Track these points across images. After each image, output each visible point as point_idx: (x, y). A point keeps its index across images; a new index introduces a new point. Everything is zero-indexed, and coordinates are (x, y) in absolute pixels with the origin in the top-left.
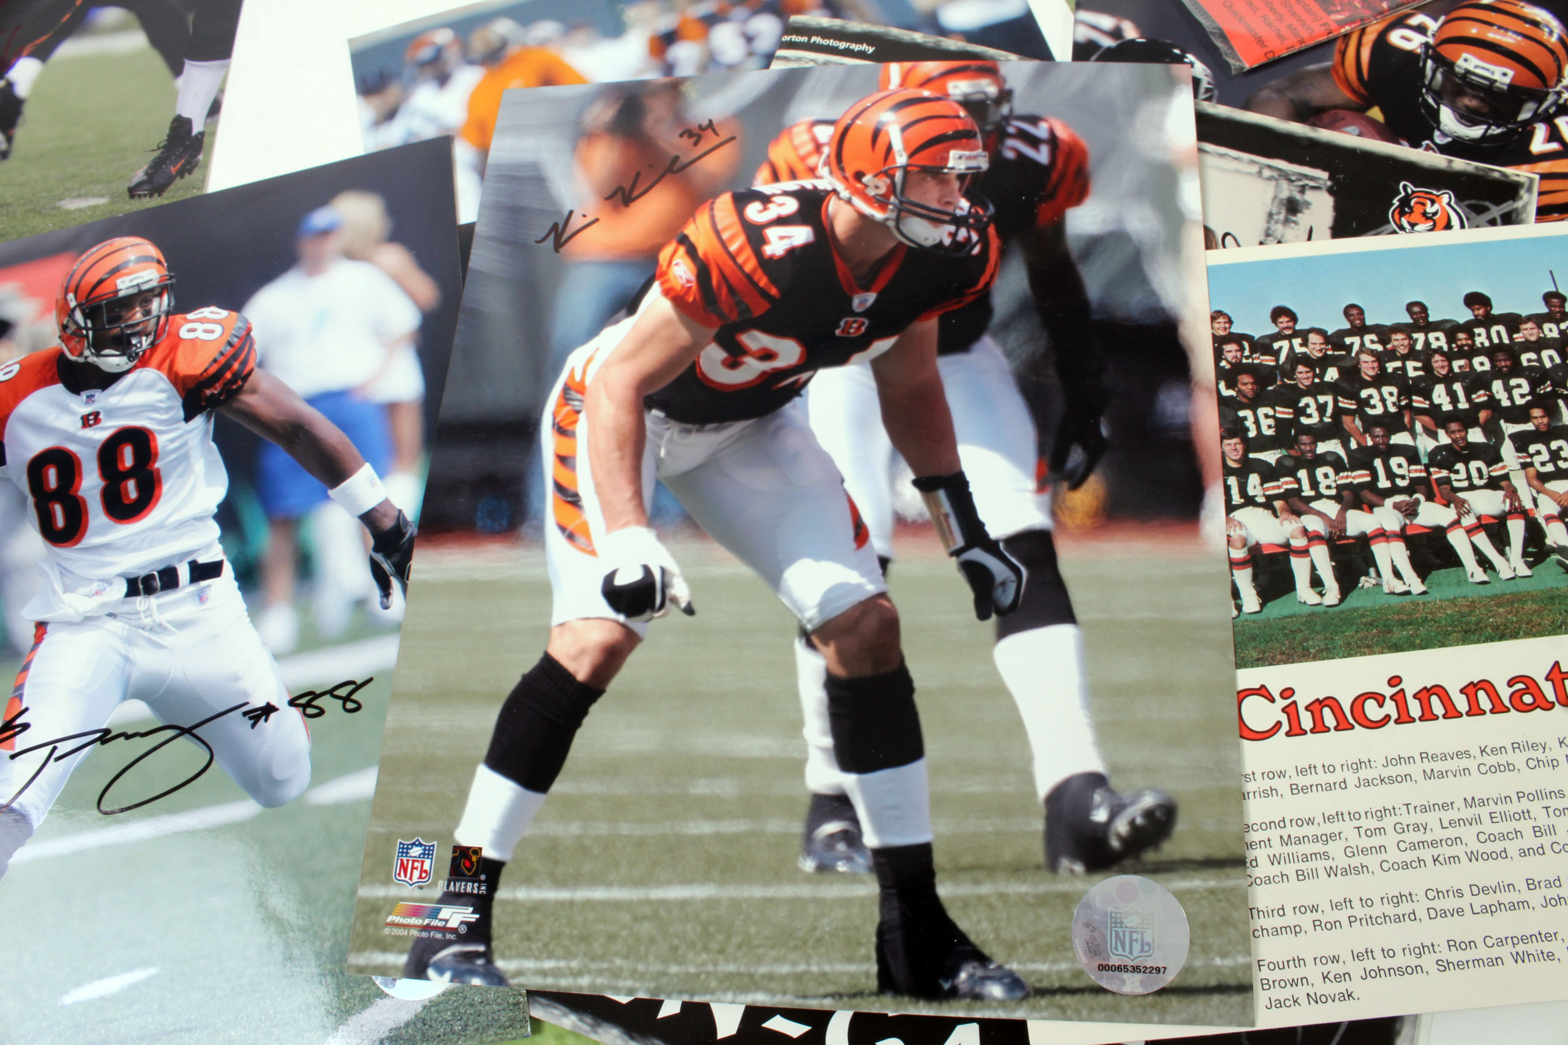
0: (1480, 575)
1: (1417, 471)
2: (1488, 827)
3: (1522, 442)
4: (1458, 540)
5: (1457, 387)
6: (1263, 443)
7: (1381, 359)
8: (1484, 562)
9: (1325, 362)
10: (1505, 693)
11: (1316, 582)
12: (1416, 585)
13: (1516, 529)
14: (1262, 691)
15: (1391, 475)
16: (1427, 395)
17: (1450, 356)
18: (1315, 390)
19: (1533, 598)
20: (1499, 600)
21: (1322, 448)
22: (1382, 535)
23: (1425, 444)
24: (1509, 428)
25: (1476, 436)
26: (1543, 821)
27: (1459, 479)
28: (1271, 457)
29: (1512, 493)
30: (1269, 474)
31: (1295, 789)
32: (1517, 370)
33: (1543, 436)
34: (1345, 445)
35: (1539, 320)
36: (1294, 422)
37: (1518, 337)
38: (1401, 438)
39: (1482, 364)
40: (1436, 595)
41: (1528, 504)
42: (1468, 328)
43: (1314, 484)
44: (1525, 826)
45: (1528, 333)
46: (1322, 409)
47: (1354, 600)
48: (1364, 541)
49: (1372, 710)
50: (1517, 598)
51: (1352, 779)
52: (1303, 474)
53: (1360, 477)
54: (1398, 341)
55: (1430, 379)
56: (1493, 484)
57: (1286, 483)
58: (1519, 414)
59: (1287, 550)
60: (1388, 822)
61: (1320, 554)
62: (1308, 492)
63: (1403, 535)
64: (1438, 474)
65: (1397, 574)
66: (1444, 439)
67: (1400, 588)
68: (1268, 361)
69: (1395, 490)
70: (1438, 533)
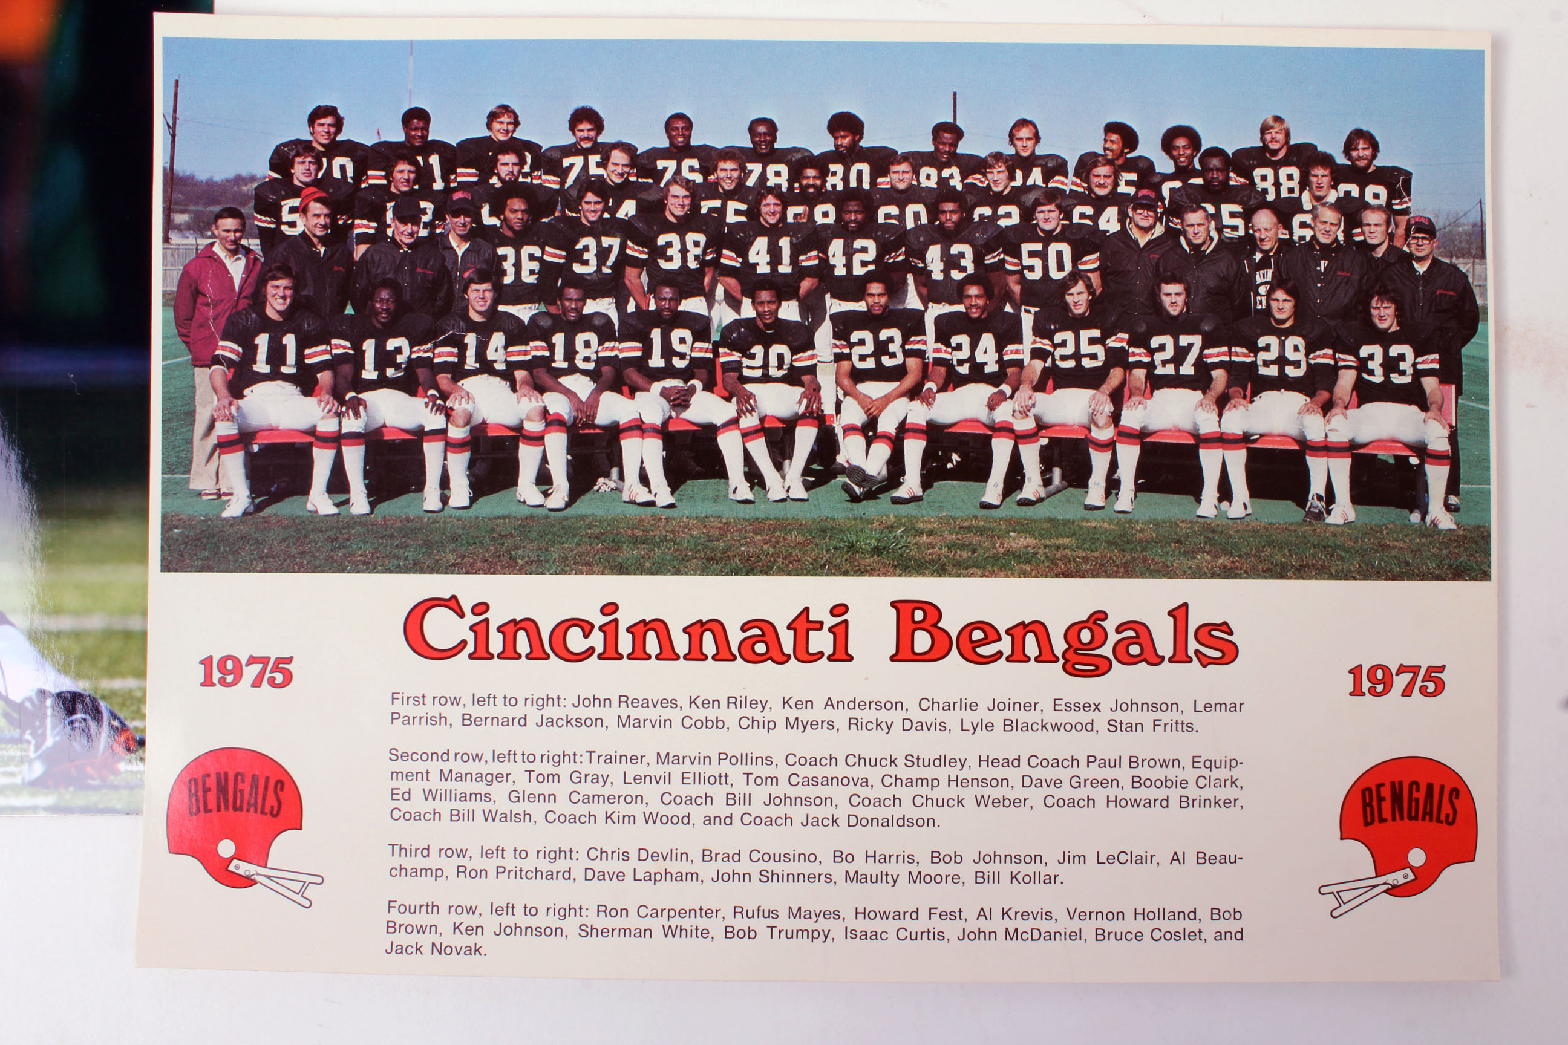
0: (744, 491)
1: (702, 351)
2: (677, 788)
3: (844, 326)
4: (730, 445)
5: (785, 243)
6: (520, 293)
7: (696, 193)
8: (754, 477)
9: (623, 191)
10: (735, 637)
11: (544, 479)
12: (662, 494)
13: (805, 438)
14: (452, 604)
15: (668, 352)
16: (742, 251)
17: (786, 200)
18: (598, 230)
19: (798, 525)
20: (758, 525)
21: (591, 307)
22: (639, 427)
23: (722, 315)
24: (835, 306)
25: (789, 311)
26: (739, 786)
27: (752, 367)
28: (524, 312)
29: (814, 392)
30: (518, 334)
31: (467, 720)
32: (868, 228)
33: (872, 321)
34: (621, 307)
35: (917, 160)
36: (564, 270)
37: (884, 182)
38: (694, 305)
39: (825, 214)
40: (684, 510)
41: (828, 408)
42: (822, 163)
43: (570, 353)
44: (718, 792)
45: (899, 177)
46: (603, 254)
47: (585, 506)
48: (615, 432)
49: (576, 641)
50: (783, 525)
51: (534, 716)
52: (559, 339)
53: (629, 350)
54: (727, 171)
55: (754, 226)
56: (793, 377)
57: (536, 349)
58: (852, 288)
59: (518, 435)
60: (565, 770)
61: (557, 444)
62: (560, 363)
63: (664, 432)
64: (727, 356)
65: (644, 479)
66: (748, 311)
67: (643, 496)
68: (551, 182)
69: (668, 372)
70: (710, 432)
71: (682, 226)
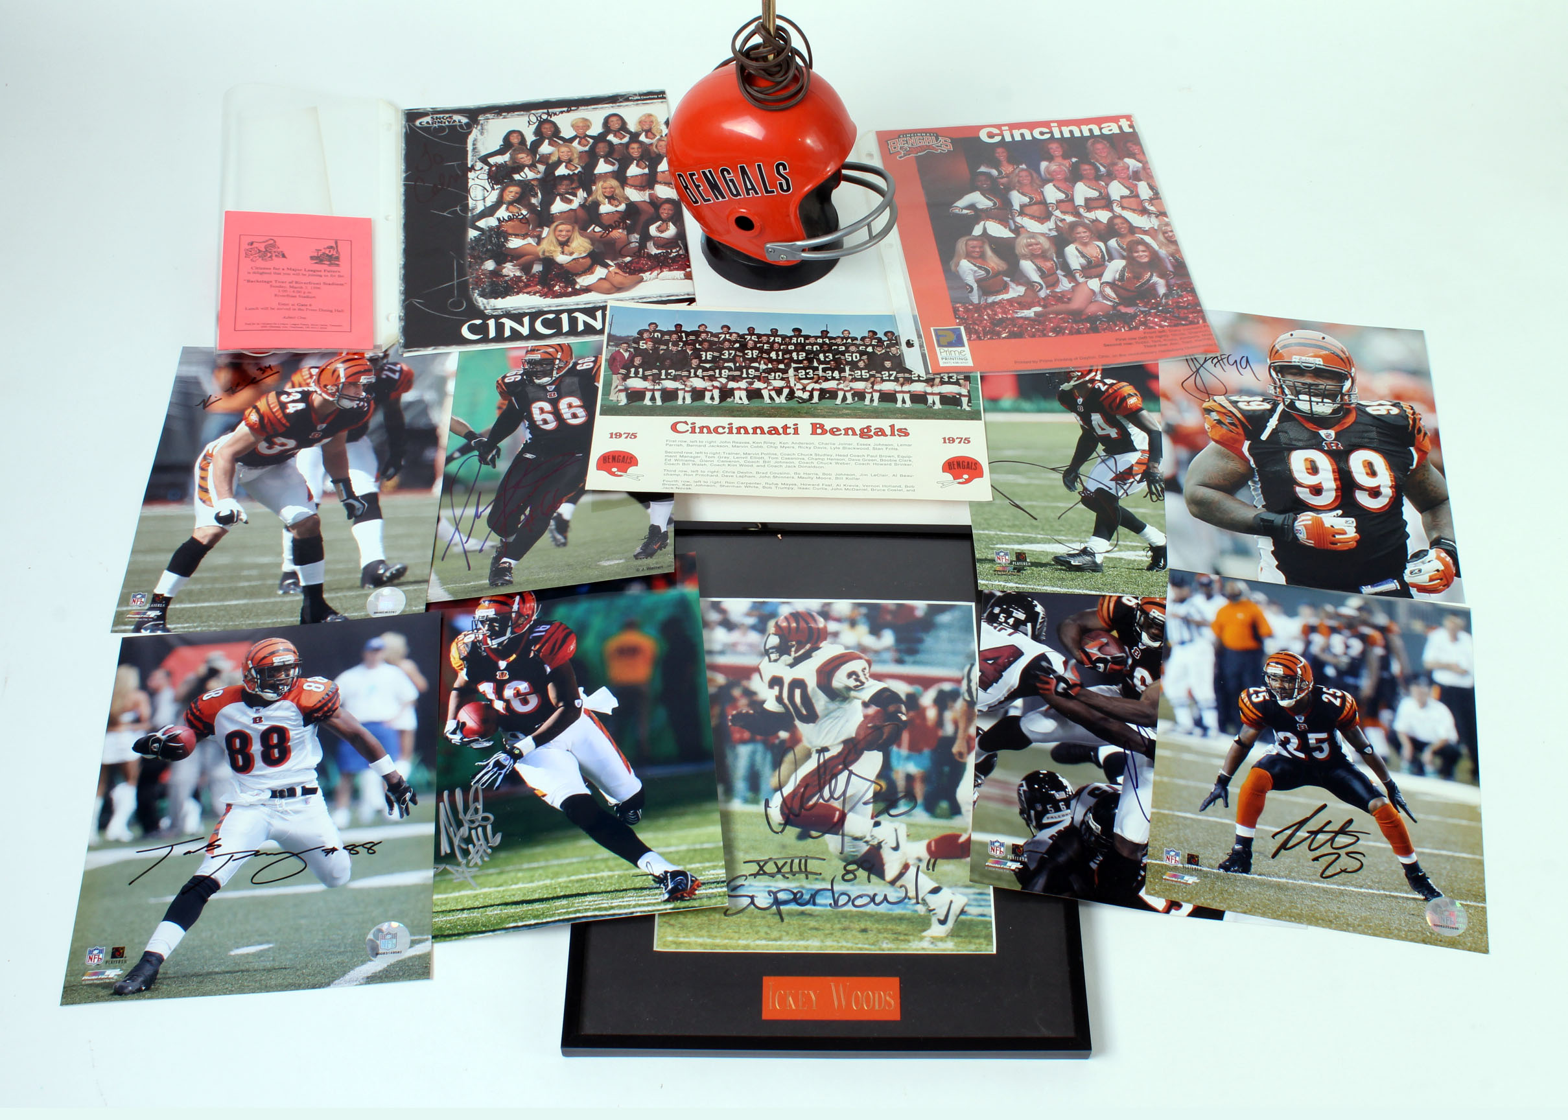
0: (769, 401)
1: (757, 374)
2: (749, 459)
3: (796, 369)
4: (765, 393)
5: (780, 353)
6: (706, 361)
7: (756, 343)
8: (771, 398)
9: (736, 342)
10: (766, 430)
11: (712, 398)
12: (746, 401)
13: (786, 391)
14: (686, 423)
15: (748, 373)
16: (769, 354)
17: (780, 345)
18: (728, 349)
19: (784, 408)
20: (773, 408)
21: (726, 365)
22: (739, 389)
23: (763, 367)
24: (793, 365)
25: (782, 366)
26: (767, 459)
27: (770, 377)
28: (708, 366)
29: (788, 382)
30: (705, 369)
31: (688, 445)
32: (803, 350)
33: (805, 368)
34: (735, 364)
35: (816, 337)
36: (720, 357)
37: (807, 341)
38: (756, 365)
39: (791, 347)
40: (752, 405)
41: (792, 385)
42: (791, 338)
43: (720, 373)
44: (761, 461)
45: (812, 340)
46: (730, 354)
47: (723, 404)
48: (732, 390)
49: (720, 430)
50: (780, 408)
51: (708, 445)
52: (717, 371)
53: (738, 373)
54: (764, 339)
55: (772, 349)
56: (782, 379)
57: (711, 373)
58: (799, 362)
59: (705, 389)
60: (716, 456)
61: (716, 393)
62: (717, 375)
63: (746, 389)
64: (763, 375)
65: (741, 399)
66: (770, 366)
67: (740, 402)
68: (716, 339)
69: (748, 378)
70: (759, 390)
71: (752, 349)
